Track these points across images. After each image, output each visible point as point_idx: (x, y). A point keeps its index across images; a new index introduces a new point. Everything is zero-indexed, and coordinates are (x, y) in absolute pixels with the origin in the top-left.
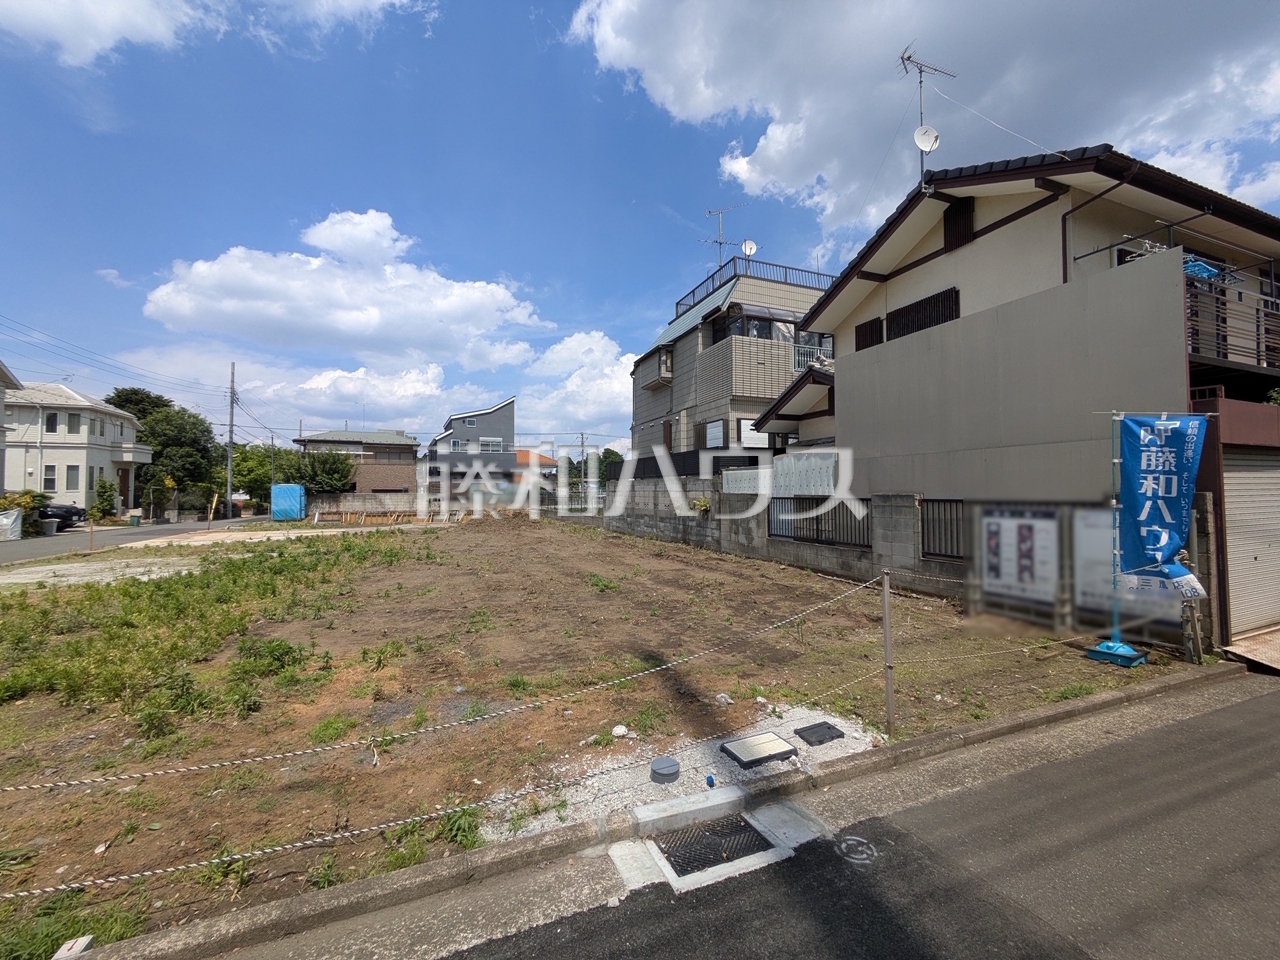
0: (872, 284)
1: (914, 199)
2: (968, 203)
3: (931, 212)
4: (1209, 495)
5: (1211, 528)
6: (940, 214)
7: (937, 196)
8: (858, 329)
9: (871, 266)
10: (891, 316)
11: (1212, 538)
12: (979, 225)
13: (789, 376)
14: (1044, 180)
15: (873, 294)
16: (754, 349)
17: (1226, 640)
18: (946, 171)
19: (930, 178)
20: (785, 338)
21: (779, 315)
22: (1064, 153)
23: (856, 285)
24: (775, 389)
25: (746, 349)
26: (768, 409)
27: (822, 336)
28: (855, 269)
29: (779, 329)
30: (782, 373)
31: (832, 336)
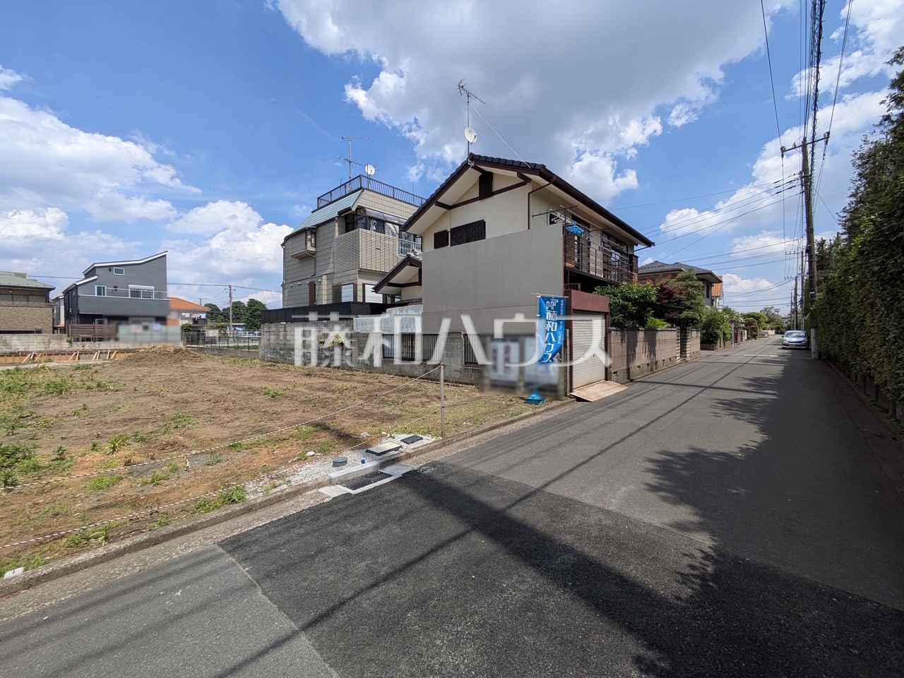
0: (443, 210)
1: (464, 167)
2: (490, 175)
3: (472, 176)
4: (568, 330)
5: (568, 345)
6: (477, 178)
7: (475, 168)
8: (435, 234)
9: (442, 200)
10: (453, 230)
11: (568, 348)
12: (495, 188)
13: (395, 259)
14: (521, 174)
15: (443, 215)
16: (373, 239)
17: (571, 391)
18: (480, 156)
19: (472, 157)
20: (393, 234)
21: (389, 218)
22: (528, 163)
23: (434, 210)
24: (387, 266)
25: (369, 238)
26: (383, 278)
27: (415, 236)
28: (434, 200)
29: (390, 228)
30: (391, 256)
31: (421, 237)
